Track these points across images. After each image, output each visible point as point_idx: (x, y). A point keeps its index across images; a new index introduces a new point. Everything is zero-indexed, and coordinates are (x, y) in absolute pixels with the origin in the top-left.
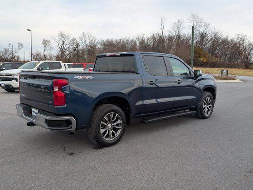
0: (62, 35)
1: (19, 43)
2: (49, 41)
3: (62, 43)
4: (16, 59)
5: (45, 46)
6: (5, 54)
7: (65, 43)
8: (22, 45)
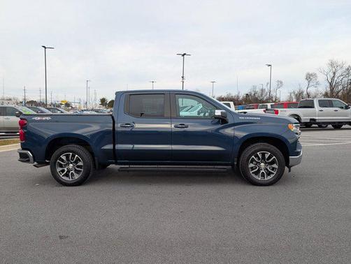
0: (332, 64)
1: (278, 81)
2: (314, 75)
3: (332, 75)
4: (274, 100)
5: (309, 82)
6: (262, 95)
7: (337, 75)
8: (281, 82)
